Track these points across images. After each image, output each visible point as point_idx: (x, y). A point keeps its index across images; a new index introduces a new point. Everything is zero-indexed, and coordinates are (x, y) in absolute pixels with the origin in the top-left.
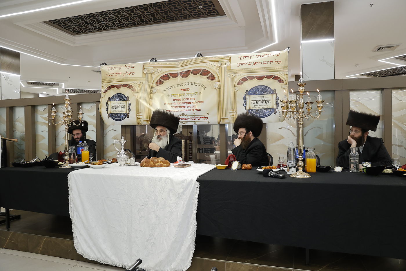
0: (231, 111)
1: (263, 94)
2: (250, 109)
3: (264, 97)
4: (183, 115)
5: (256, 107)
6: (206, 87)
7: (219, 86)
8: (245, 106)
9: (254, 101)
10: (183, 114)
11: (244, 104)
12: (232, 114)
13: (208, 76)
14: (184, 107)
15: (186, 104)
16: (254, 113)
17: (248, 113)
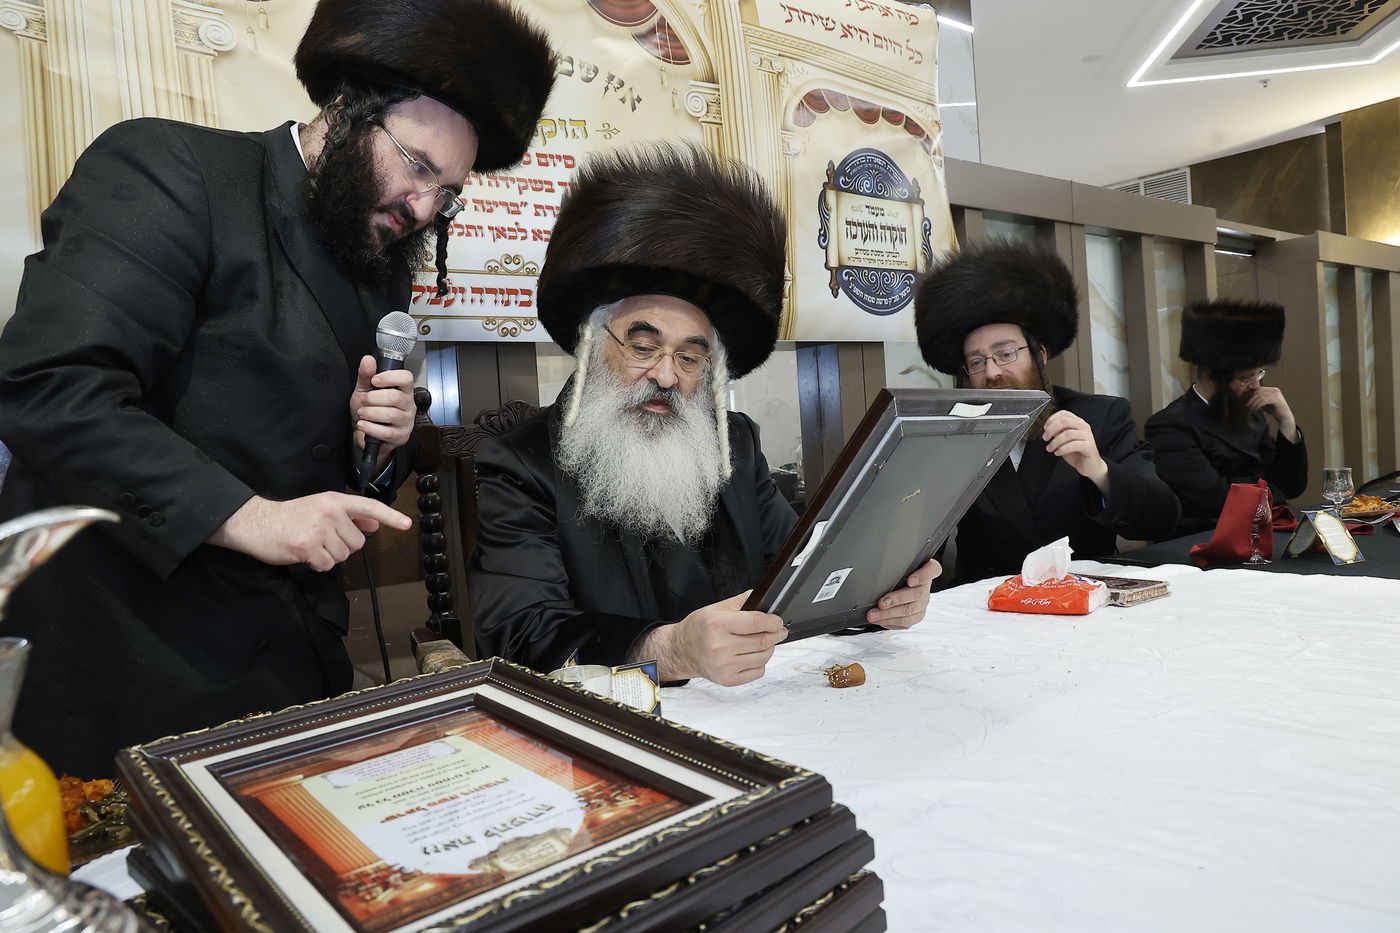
1: (879, 197)
2: (842, 267)
3: (886, 212)
4: (512, 267)
5: (861, 255)
6: (639, 100)
7: (714, 108)
8: (826, 248)
9: (854, 224)
10: (515, 259)
11: (820, 235)
13: (643, 28)
14: (512, 208)
15: (521, 193)
16: (856, 290)
17: (835, 285)
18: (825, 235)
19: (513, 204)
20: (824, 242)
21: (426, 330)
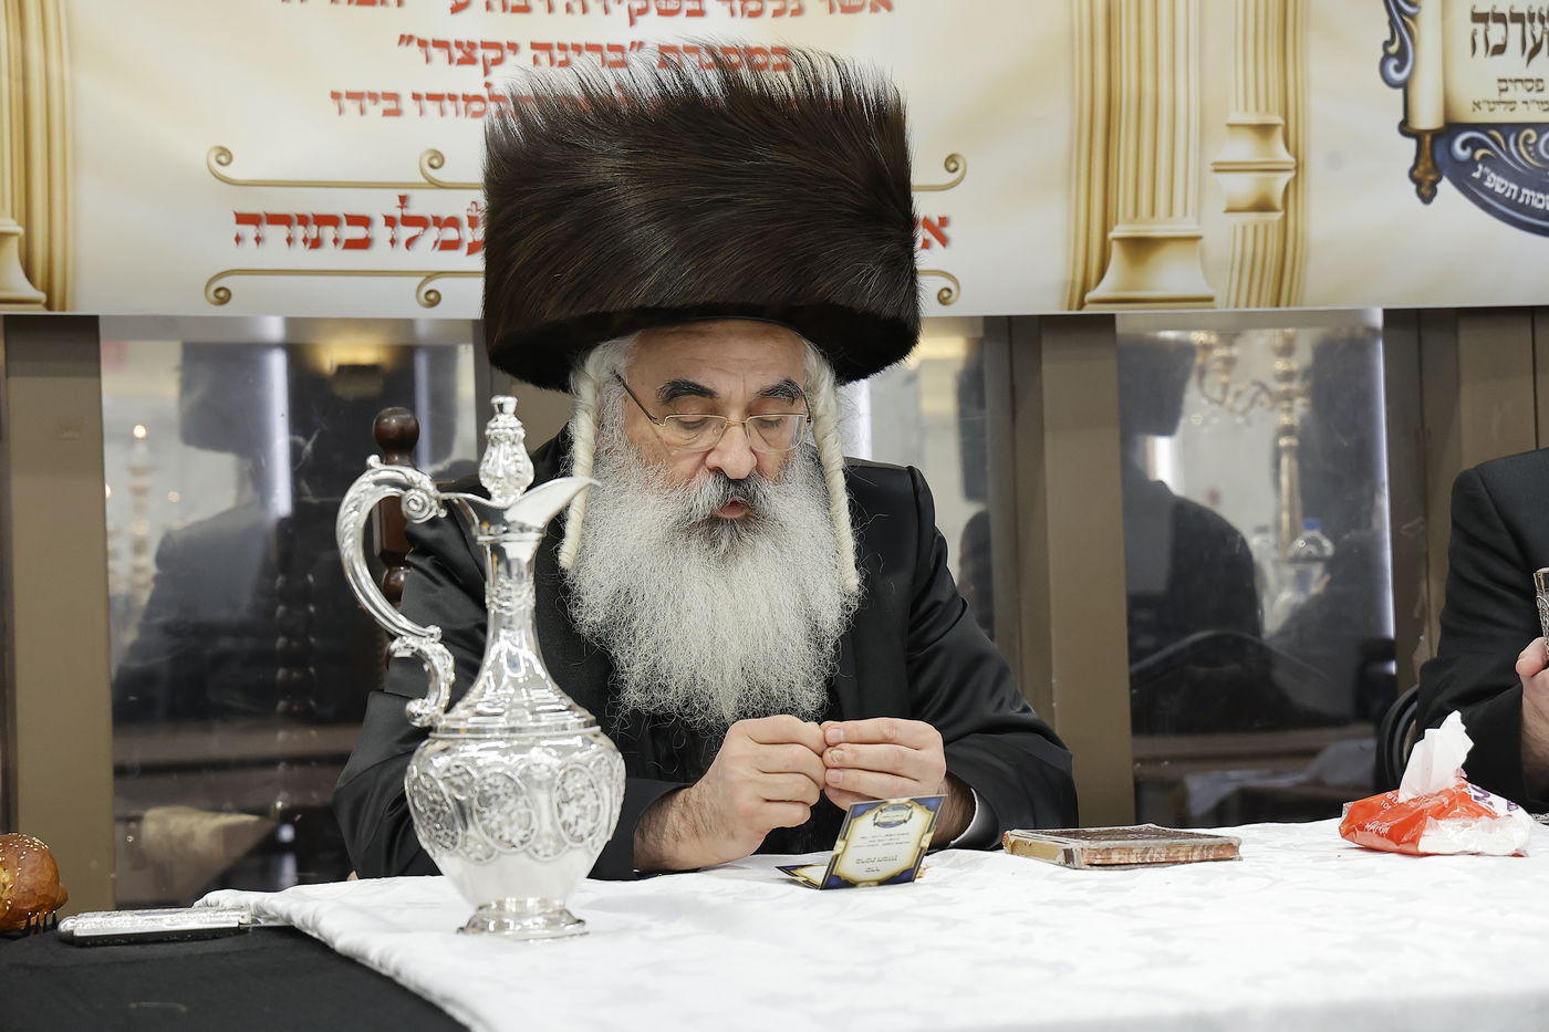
0: (1243, 149)
2: (1451, 128)
5: (1517, 93)
8: (1405, 86)
9: (1500, 18)
11: (1387, 56)
12: (1243, 187)
14: (611, 56)
15: (632, 22)
16: (1496, 182)
17: (1427, 172)
18: (1402, 56)
19: (612, 48)
20: (1399, 69)
21: (433, 299)
